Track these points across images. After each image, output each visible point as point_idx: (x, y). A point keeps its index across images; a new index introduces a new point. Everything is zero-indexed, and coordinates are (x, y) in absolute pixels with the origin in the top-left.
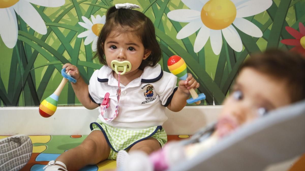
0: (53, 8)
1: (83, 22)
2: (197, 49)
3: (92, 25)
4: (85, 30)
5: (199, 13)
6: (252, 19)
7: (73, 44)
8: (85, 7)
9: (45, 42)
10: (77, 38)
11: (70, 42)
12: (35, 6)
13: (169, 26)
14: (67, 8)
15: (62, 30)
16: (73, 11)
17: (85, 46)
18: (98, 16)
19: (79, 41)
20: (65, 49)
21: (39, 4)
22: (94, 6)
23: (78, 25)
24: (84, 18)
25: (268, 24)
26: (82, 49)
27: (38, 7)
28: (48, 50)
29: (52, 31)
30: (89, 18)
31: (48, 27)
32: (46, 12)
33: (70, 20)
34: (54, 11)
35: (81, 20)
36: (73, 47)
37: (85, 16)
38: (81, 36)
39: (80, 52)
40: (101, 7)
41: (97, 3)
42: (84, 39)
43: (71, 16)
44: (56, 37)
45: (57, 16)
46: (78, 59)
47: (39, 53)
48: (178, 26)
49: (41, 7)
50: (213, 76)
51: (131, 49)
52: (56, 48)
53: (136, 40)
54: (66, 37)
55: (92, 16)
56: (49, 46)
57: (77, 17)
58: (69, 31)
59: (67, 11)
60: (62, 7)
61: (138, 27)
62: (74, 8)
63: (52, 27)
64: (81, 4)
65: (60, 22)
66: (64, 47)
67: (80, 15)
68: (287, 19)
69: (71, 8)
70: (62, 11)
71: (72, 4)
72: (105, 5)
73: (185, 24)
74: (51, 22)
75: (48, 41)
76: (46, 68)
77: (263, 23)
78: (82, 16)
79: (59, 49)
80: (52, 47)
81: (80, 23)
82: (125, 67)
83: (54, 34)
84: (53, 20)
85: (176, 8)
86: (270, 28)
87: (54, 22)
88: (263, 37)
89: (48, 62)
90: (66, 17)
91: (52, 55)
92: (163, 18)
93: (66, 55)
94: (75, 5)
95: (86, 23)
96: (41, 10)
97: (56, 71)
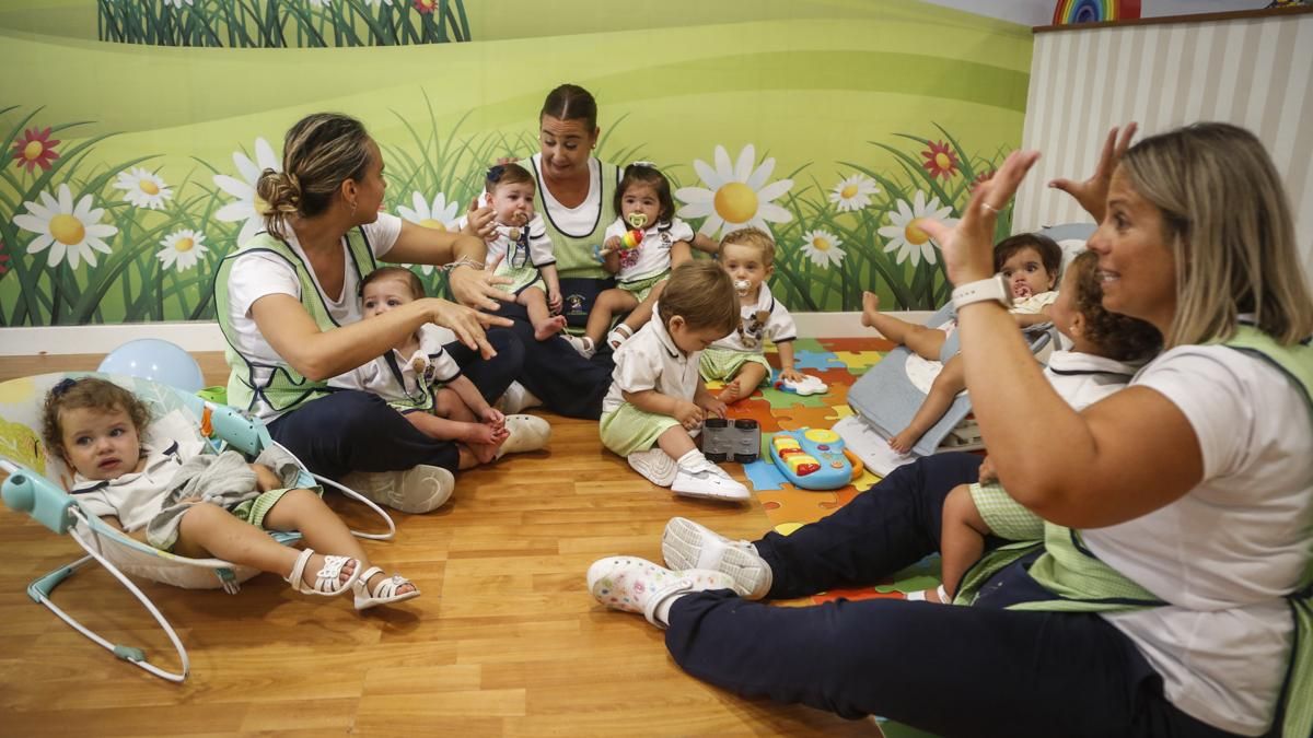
0: (782, 224)
2: (899, 262)
3: (814, 239)
4: (806, 243)
5: (903, 230)
7: (795, 256)
8: (809, 223)
10: (800, 250)
11: (793, 254)
12: (766, 222)
13: (879, 240)
14: (793, 223)
15: (787, 243)
16: (799, 227)
17: (806, 257)
18: (820, 231)
19: (802, 253)
21: (771, 219)
22: (817, 222)
23: (801, 239)
24: (807, 233)
26: (803, 260)
30: (812, 232)
32: (776, 228)
33: (795, 234)
34: (783, 226)
35: (805, 235)
36: (795, 259)
38: (802, 249)
39: (801, 263)
40: (823, 223)
41: (820, 220)
42: (805, 251)
43: (797, 231)
45: (785, 230)
46: (798, 269)
48: (885, 241)
50: (909, 285)
54: (790, 249)
55: (814, 232)
57: (802, 232)
58: (793, 244)
59: (793, 226)
60: (789, 223)
62: (800, 224)
64: (806, 220)
65: (787, 236)
66: (788, 258)
67: (804, 229)
69: (797, 224)
70: (789, 226)
71: (798, 220)
72: (827, 221)
73: (891, 239)
81: (804, 238)
85: (885, 224)
90: (792, 232)
92: (874, 234)
93: (788, 266)
94: (801, 221)
95: (809, 237)
96: (771, 225)
97: (778, 280)
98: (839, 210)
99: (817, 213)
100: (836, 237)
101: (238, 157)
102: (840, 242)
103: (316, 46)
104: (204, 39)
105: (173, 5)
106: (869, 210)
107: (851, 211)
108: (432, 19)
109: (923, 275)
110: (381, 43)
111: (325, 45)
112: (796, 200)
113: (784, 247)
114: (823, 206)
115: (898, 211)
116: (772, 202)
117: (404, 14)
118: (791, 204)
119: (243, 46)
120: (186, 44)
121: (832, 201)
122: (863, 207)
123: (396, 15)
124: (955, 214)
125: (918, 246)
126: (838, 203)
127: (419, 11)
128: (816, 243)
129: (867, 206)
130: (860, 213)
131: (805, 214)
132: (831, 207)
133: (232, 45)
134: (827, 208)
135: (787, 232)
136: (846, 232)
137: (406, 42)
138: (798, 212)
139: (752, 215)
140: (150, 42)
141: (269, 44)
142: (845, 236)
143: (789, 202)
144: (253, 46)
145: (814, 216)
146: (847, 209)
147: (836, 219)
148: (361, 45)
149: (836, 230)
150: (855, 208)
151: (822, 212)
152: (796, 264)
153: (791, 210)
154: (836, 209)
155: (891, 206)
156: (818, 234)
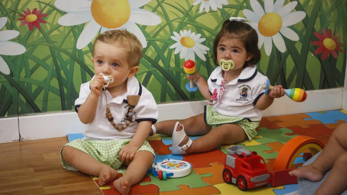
0: (152, 26)
1: (174, 36)
3: (181, 38)
4: (175, 42)
6: (292, 27)
7: (166, 54)
8: (176, 24)
9: (145, 54)
10: (169, 49)
11: (163, 53)
14: (162, 25)
15: (158, 43)
16: (167, 28)
17: (175, 55)
18: (185, 31)
20: (160, 58)
21: (142, 23)
22: (182, 23)
23: (170, 39)
24: (175, 33)
25: (302, 31)
26: (173, 57)
27: (141, 26)
28: (147, 60)
29: (151, 45)
30: (179, 32)
31: (148, 41)
32: (147, 30)
33: (164, 35)
34: (153, 29)
35: (173, 35)
36: (166, 57)
37: (176, 31)
38: (172, 47)
39: (171, 60)
40: (187, 24)
41: (185, 21)
42: (174, 49)
43: (165, 32)
44: (153, 49)
45: (155, 32)
46: (169, 66)
47: (140, 63)
49: (143, 26)
51: (235, 51)
52: (153, 58)
53: (240, 45)
54: (161, 48)
55: (181, 31)
56: (148, 56)
57: (170, 33)
58: (163, 44)
59: (162, 28)
60: (159, 25)
61: (242, 35)
62: (168, 26)
63: (151, 42)
64: (173, 22)
65: (157, 37)
66: (160, 56)
67: (171, 31)
68: (315, 26)
69: (165, 26)
70: (159, 28)
71: (166, 22)
72: (191, 21)
74: (150, 37)
75: (148, 53)
76: (145, 74)
77: (300, 29)
78: (173, 31)
79: (155, 59)
80: (151, 57)
81: (172, 37)
82: (230, 65)
83: (152, 47)
84: (152, 36)
86: (304, 33)
87: (153, 37)
88: (299, 40)
89: (147, 69)
90: (161, 33)
91: (150, 64)
93: (161, 63)
94: (169, 23)
95: (176, 37)
96: (143, 28)
97: (153, 76)
98: (201, 11)
99: (181, 15)
100: (200, 35)
102: (204, 39)
106: (226, 9)
107: (211, 11)
109: (276, 62)
112: (163, 4)
113: (156, 47)
114: (187, 8)
115: (251, 9)
116: (142, 8)
118: (159, 9)
121: (195, 4)
122: (221, 8)
124: (299, 8)
125: (269, 38)
126: (199, 5)
128: (183, 41)
129: (224, 6)
130: (219, 13)
131: (172, 17)
132: (194, 9)
134: (190, 9)
135: (158, 32)
136: (208, 30)
138: (165, 15)
139: (126, 20)
142: (207, 34)
143: (157, 7)
145: (180, 18)
146: (207, 10)
147: (198, 20)
149: (199, 29)
150: (214, 9)
151: (187, 14)
152: (167, 61)
153: (159, 14)
154: (198, 10)
155: (245, 5)
156: (184, 33)
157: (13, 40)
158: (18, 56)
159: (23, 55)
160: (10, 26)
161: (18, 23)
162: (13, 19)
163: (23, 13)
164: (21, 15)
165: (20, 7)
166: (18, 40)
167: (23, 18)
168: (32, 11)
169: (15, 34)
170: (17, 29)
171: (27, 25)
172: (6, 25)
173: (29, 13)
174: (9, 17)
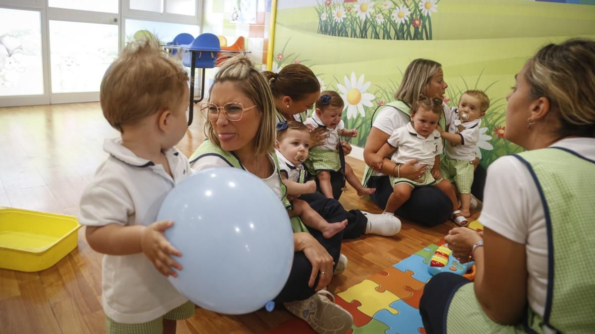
101: (346, 78)
103: (376, 39)
104: (344, 34)
105: (338, 22)
108: (418, 30)
110: (398, 39)
111: (379, 39)
117: (408, 27)
119: (354, 37)
120: (339, 36)
123: (405, 27)
127: (414, 26)
133: (351, 37)
137: (407, 39)
140: (329, 35)
141: (362, 37)
144: (357, 37)
148: (391, 39)
157: (488, 141)
158: (488, 151)
159: (491, 151)
160: (488, 133)
161: (493, 133)
162: (491, 129)
163: (497, 128)
164: (496, 129)
165: (496, 124)
166: (490, 142)
167: (496, 130)
168: (502, 128)
169: (489, 138)
170: (491, 136)
171: (497, 135)
172: (486, 132)
173: (500, 128)
174: (489, 128)
